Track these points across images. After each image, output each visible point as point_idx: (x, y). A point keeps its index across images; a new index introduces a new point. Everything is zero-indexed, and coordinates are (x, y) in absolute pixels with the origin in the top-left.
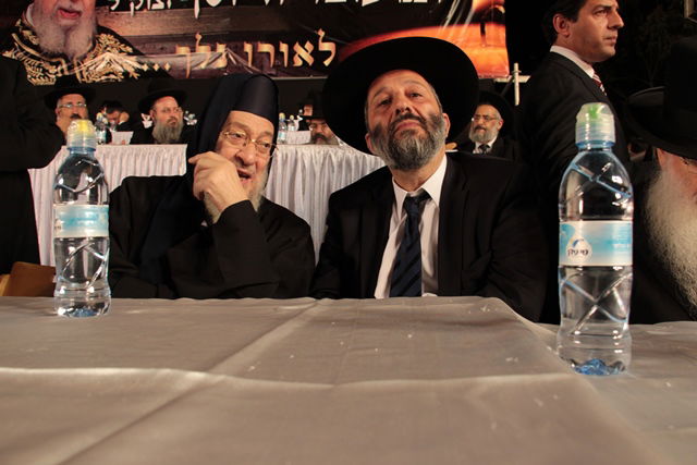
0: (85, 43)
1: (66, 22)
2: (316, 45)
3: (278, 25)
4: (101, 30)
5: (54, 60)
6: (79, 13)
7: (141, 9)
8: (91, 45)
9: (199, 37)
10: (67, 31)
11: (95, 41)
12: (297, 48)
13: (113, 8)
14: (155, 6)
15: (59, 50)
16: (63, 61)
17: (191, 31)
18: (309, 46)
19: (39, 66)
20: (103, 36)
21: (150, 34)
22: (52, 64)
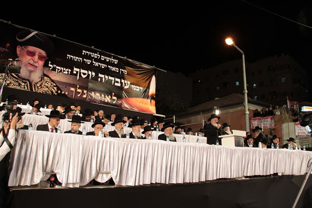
0: (38, 78)
1: (31, 68)
2: (112, 97)
3: (102, 89)
4: (45, 75)
5: (24, 81)
6: (36, 67)
7: (59, 72)
8: (40, 79)
9: (78, 86)
10: (31, 72)
11: (42, 79)
12: (106, 96)
13: (50, 69)
14: (64, 72)
15: (27, 78)
16: (28, 82)
17: (76, 84)
18: (109, 96)
19: (17, 82)
20: (46, 78)
21: (62, 81)
22: (23, 82)
